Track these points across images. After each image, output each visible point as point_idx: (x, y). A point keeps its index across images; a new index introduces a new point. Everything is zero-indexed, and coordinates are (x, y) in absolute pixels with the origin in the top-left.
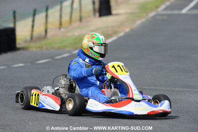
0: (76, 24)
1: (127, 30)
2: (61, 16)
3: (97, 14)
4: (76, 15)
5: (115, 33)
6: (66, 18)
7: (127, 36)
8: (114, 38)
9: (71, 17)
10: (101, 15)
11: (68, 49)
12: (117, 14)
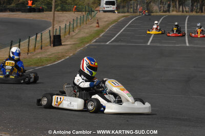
0: (37, 51)
1: (71, 55)
2: (29, 45)
3: (52, 45)
4: (38, 45)
6: (32, 47)
7: (71, 58)
8: (63, 60)
9: (35, 46)
10: (54, 46)
11: (32, 66)
12: (65, 45)
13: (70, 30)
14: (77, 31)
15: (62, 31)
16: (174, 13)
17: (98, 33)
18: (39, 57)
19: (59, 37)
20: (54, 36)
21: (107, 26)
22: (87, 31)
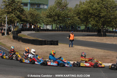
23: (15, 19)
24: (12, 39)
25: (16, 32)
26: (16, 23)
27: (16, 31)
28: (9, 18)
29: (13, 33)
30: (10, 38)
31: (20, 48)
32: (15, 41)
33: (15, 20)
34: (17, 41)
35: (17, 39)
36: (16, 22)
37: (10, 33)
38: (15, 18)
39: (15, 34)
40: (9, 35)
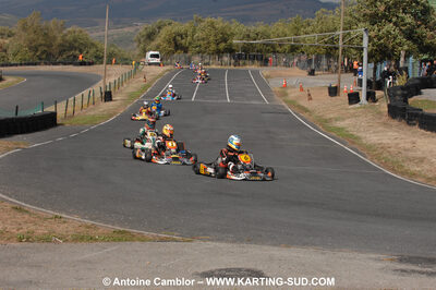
0: (91, 106)
2: (82, 101)
5: (115, 114)
6: (85, 102)
7: (122, 115)
9: (88, 102)
10: (105, 101)
12: (115, 100)
13: (119, 84)
14: (125, 85)
15: (112, 86)
16: (214, 67)
17: (145, 88)
18: (92, 113)
19: (110, 92)
20: (106, 93)
21: (154, 80)
22: (135, 85)
23: (398, 41)
24: (386, 117)
25: (399, 92)
26: (402, 59)
27: (402, 88)
28: (375, 40)
29: (392, 93)
30: (380, 113)
31: (408, 150)
32: (395, 122)
33: (400, 44)
34: (403, 124)
35: (403, 117)
36: (403, 53)
37: (379, 93)
38: (400, 38)
39: (398, 98)
40: (375, 101)
